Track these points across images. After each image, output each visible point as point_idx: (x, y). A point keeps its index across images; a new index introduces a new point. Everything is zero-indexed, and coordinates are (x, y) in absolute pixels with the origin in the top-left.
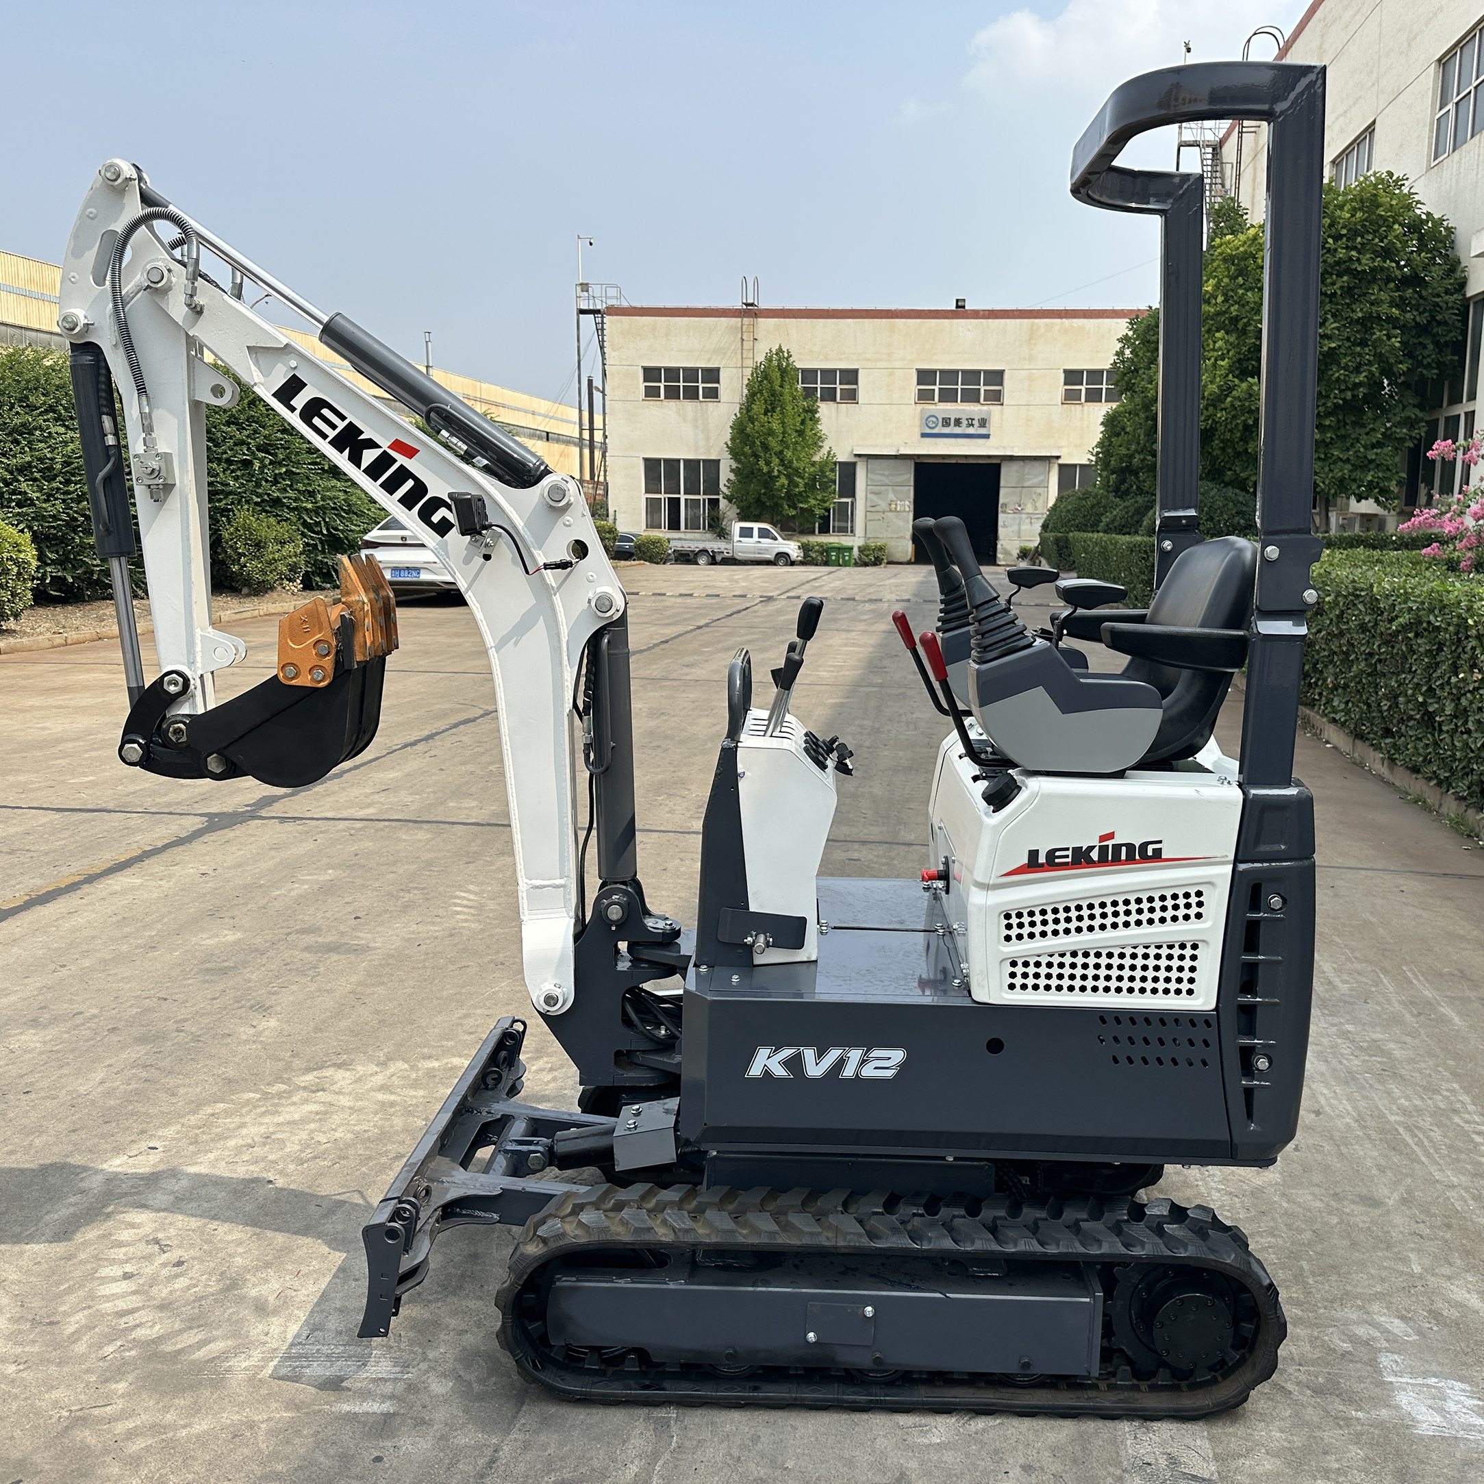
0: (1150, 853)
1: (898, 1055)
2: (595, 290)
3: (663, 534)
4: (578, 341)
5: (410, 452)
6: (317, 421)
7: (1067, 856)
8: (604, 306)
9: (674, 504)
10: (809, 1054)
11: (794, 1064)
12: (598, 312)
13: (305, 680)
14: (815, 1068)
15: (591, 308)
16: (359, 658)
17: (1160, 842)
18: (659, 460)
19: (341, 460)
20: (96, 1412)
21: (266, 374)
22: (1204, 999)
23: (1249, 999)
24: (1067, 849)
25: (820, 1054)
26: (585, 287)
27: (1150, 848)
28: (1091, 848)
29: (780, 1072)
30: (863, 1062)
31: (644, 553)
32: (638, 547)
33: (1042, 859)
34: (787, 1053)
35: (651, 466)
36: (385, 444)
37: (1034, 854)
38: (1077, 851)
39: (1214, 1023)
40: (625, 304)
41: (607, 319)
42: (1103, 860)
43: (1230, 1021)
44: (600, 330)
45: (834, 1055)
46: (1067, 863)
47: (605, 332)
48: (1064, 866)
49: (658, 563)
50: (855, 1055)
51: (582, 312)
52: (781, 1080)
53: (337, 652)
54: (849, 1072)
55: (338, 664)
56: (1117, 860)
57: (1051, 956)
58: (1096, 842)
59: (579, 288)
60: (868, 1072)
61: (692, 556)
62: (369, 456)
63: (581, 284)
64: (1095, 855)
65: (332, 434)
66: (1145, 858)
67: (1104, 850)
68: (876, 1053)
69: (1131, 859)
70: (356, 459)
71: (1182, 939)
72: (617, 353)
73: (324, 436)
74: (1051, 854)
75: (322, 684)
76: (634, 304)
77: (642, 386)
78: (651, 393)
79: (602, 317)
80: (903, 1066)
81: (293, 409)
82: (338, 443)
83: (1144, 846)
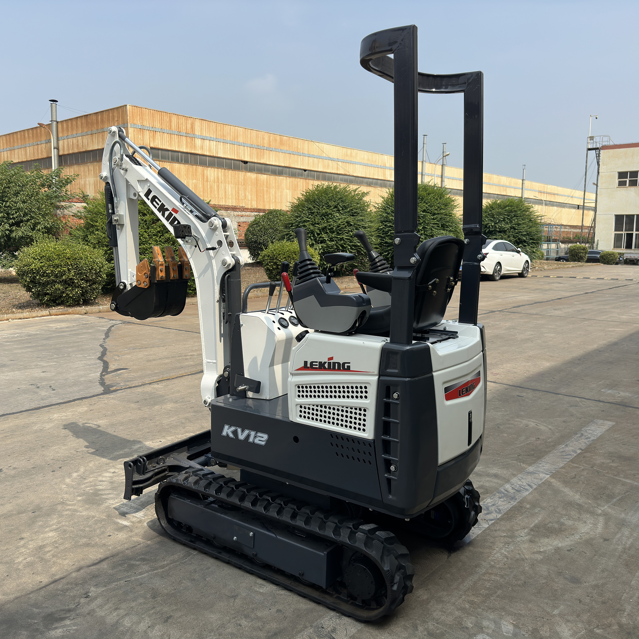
0: (346, 367)
1: (265, 437)
2: (597, 139)
3: (623, 250)
4: (586, 162)
5: (176, 211)
6: (154, 203)
7: (317, 365)
8: (601, 145)
9: (630, 236)
10: (239, 430)
11: (235, 433)
12: (597, 149)
13: (142, 286)
14: (242, 437)
15: (594, 147)
16: (157, 279)
17: (349, 363)
18: (623, 216)
19: (159, 215)
20: (68, 502)
21: (143, 189)
22: (368, 434)
23: (388, 438)
24: (317, 362)
25: (243, 431)
26: (592, 138)
27: (346, 365)
28: (325, 363)
29: (231, 435)
30: (255, 437)
31: (605, 259)
32: (602, 257)
33: (309, 365)
34: (233, 428)
35: (619, 219)
36: (170, 209)
37: (306, 363)
38: (320, 363)
39: (372, 445)
40: (611, 143)
41: (602, 152)
42: (329, 369)
43: (379, 447)
44: (598, 156)
45: (246, 432)
46: (317, 368)
47: (600, 158)
48: (316, 369)
49: (612, 264)
50: (253, 433)
51: (589, 149)
52: (231, 438)
53: (150, 277)
54: (251, 440)
55: (150, 281)
56: (334, 369)
57: (314, 406)
58: (326, 360)
59: (589, 139)
60: (257, 441)
61: (635, 261)
62: (167, 213)
63: (590, 137)
64: (326, 365)
65: (158, 207)
66: (344, 369)
67: (329, 364)
68: (259, 434)
69: (339, 369)
70: (163, 215)
71: (361, 406)
72: (605, 167)
73: (156, 207)
74: (312, 363)
75: (146, 287)
76: (616, 143)
77: (617, 181)
78: (622, 184)
79: (600, 151)
80: (268, 441)
81: (149, 199)
82: (159, 210)
83: (344, 364)
